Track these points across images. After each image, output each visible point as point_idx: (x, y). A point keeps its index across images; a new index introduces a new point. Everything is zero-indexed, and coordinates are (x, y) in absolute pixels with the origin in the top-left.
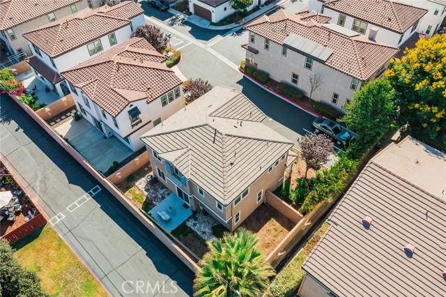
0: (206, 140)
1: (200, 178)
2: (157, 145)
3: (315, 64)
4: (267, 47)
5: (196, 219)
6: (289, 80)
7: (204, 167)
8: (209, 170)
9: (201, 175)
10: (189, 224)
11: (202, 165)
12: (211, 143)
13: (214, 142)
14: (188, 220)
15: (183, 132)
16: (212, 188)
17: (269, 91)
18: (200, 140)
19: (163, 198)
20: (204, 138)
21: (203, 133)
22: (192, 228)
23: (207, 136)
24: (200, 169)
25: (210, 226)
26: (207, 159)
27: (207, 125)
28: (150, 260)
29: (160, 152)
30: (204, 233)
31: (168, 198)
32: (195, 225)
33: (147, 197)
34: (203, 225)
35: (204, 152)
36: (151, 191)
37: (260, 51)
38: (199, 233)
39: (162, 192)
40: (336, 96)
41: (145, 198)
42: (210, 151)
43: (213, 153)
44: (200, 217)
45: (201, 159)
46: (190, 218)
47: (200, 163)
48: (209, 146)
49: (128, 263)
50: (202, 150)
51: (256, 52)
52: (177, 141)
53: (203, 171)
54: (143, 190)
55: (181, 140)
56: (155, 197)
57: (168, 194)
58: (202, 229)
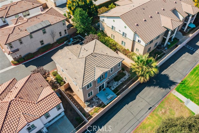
0: (94, 59)
1: (111, 65)
2: (89, 80)
3: (47, 29)
4: (21, 43)
5: (111, 87)
6: (40, 46)
7: (106, 63)
8: (108, 61)
9: (110, 64)
10: (113, 89)
11: (105, 63)
12: (96, 58)
13: (96, 57)
14: (111, 89)
15: (86, 68)
16: (116, 62)
17: (38, 57)
18: (93, 62)
19: (98, 99)
20: (92, 60)
21: (90, 60)
22: (115, 88)
23: (92, 58)
24: (107, 64)
25: (114, 82)
26: (103, 61)
27: (86, 57)
28: (130, 103)
29: (94, 79)
30: (117, 84)
31: (99, 97)
32: (113, 87)
33: (97, 106)
34: (114, 84)
35: (99, 61)
36: (93, 104)
37: (19, 48)
38: (117, 86)
39: (94, 100)
40: (60, 33)
41: (97, 107)
42: (100, 59)
43: (101, 58)
44: (110, 85)
45: (103, 63)
46: (110, 89)
47: (104, 64)
48: (97, 59)
49: (132, 111)
50: (98, 62)
51: (18, 50)
52: (90, 71)
53: (108, 64)
54: (92, 108)
55: (90, 69)
56: (97, 102)
57: (97, 97)
58: (116, 84)
